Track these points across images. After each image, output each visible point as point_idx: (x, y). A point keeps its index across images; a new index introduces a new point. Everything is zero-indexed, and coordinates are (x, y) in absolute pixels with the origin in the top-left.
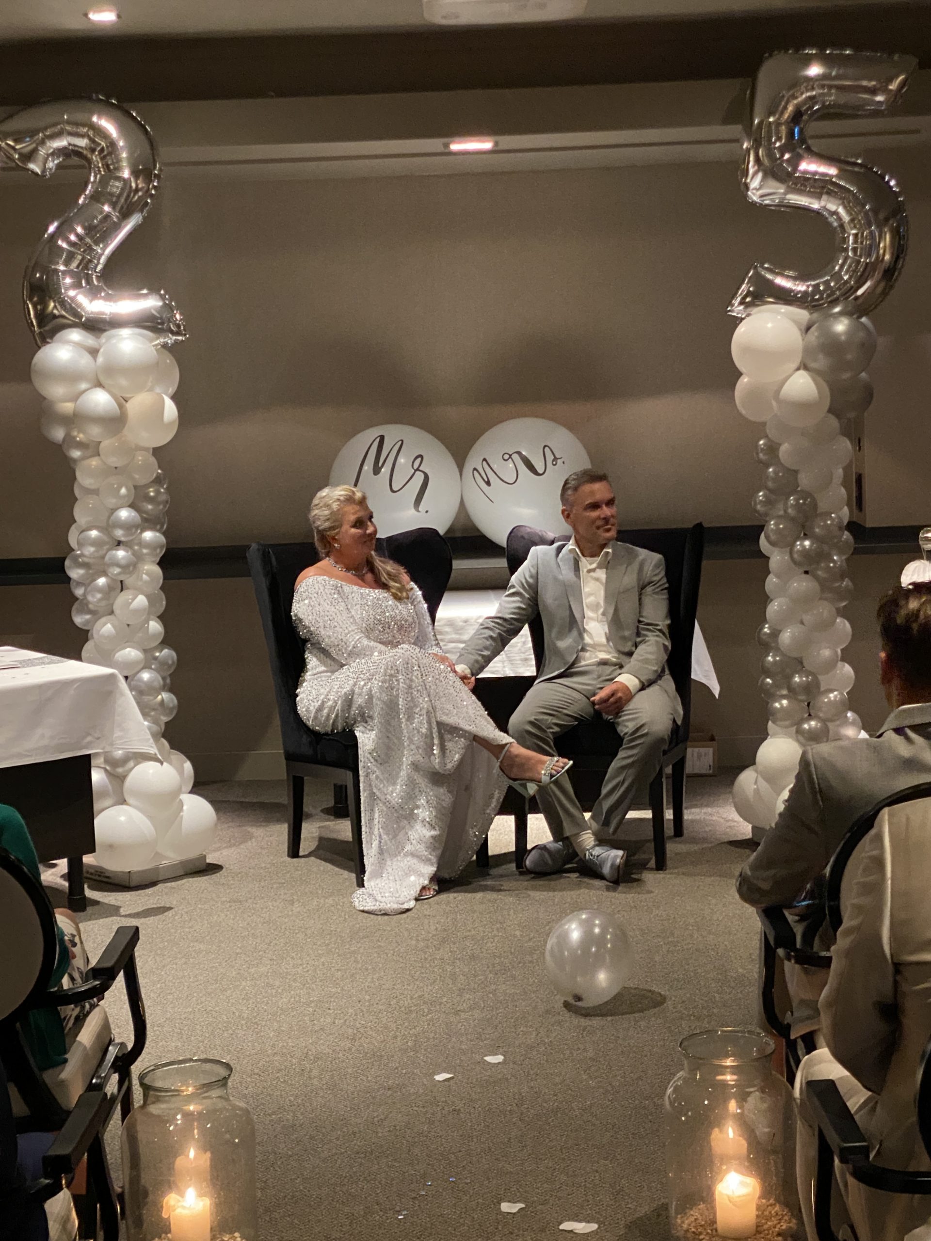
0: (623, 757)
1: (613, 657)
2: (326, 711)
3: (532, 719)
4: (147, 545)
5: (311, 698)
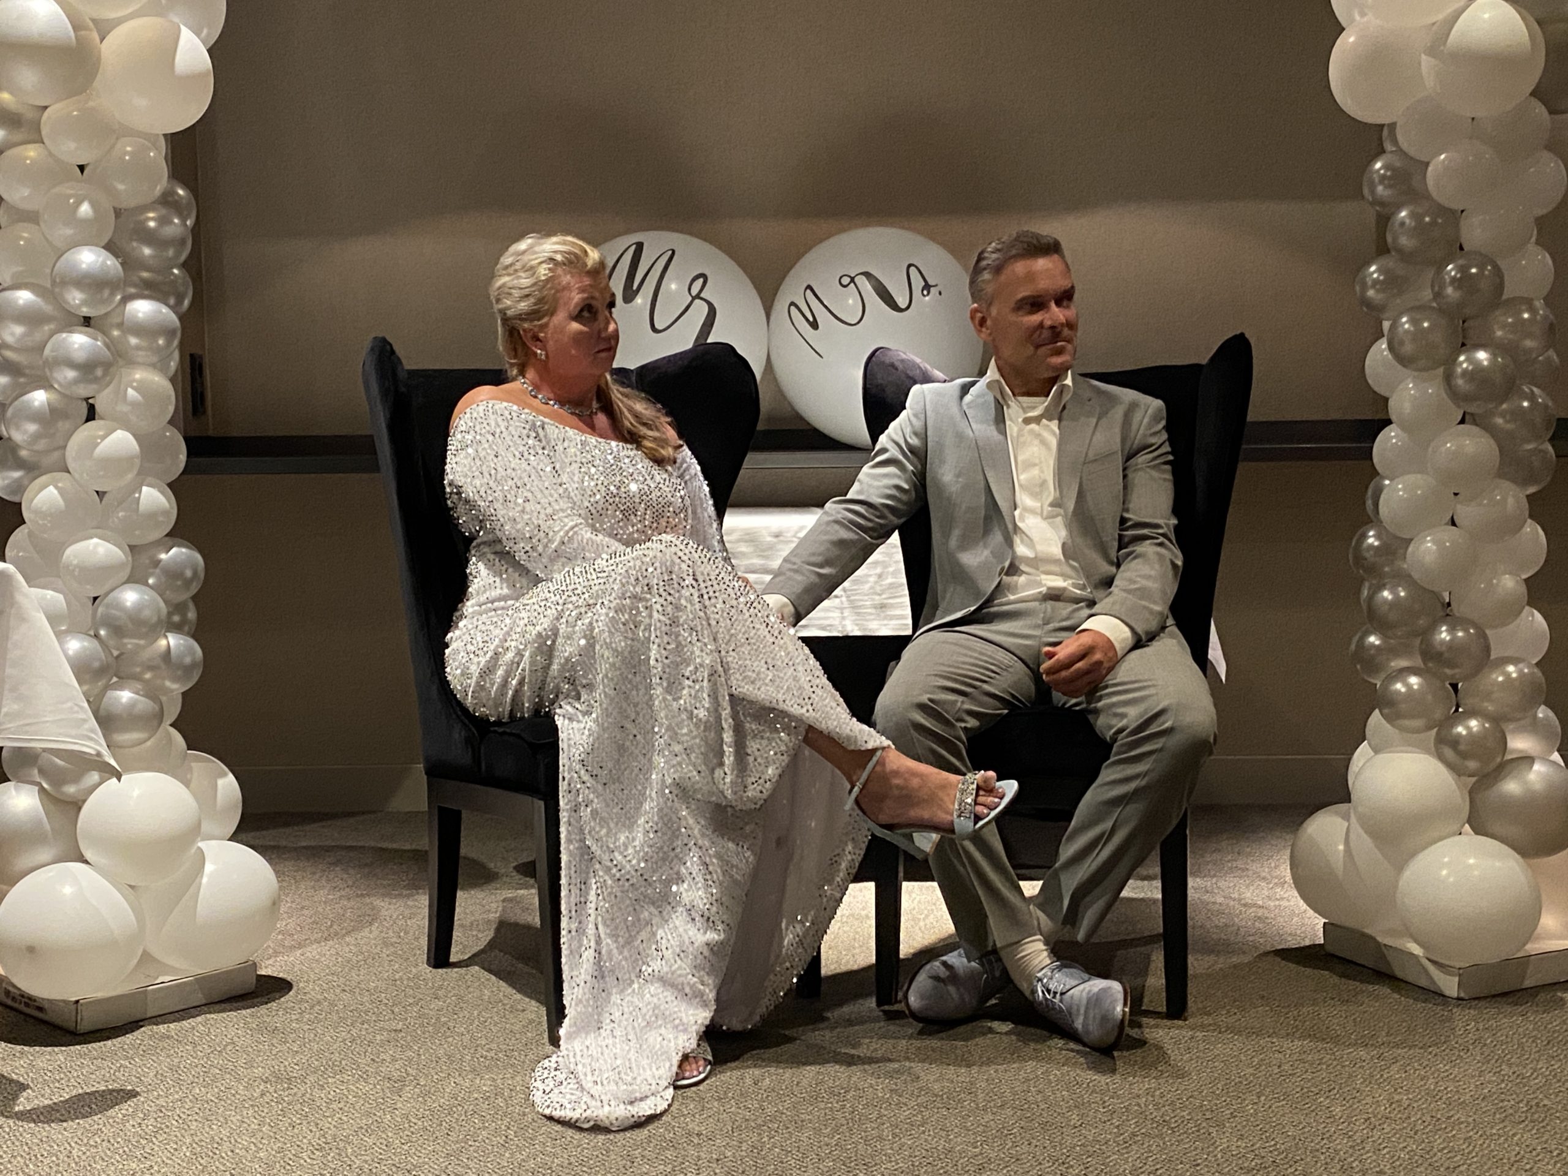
0: (1111, 780)
1: (1075, 586)
2: (500, 672)
3: (924, 698)
4: (141, 329)
5: (472, 648)
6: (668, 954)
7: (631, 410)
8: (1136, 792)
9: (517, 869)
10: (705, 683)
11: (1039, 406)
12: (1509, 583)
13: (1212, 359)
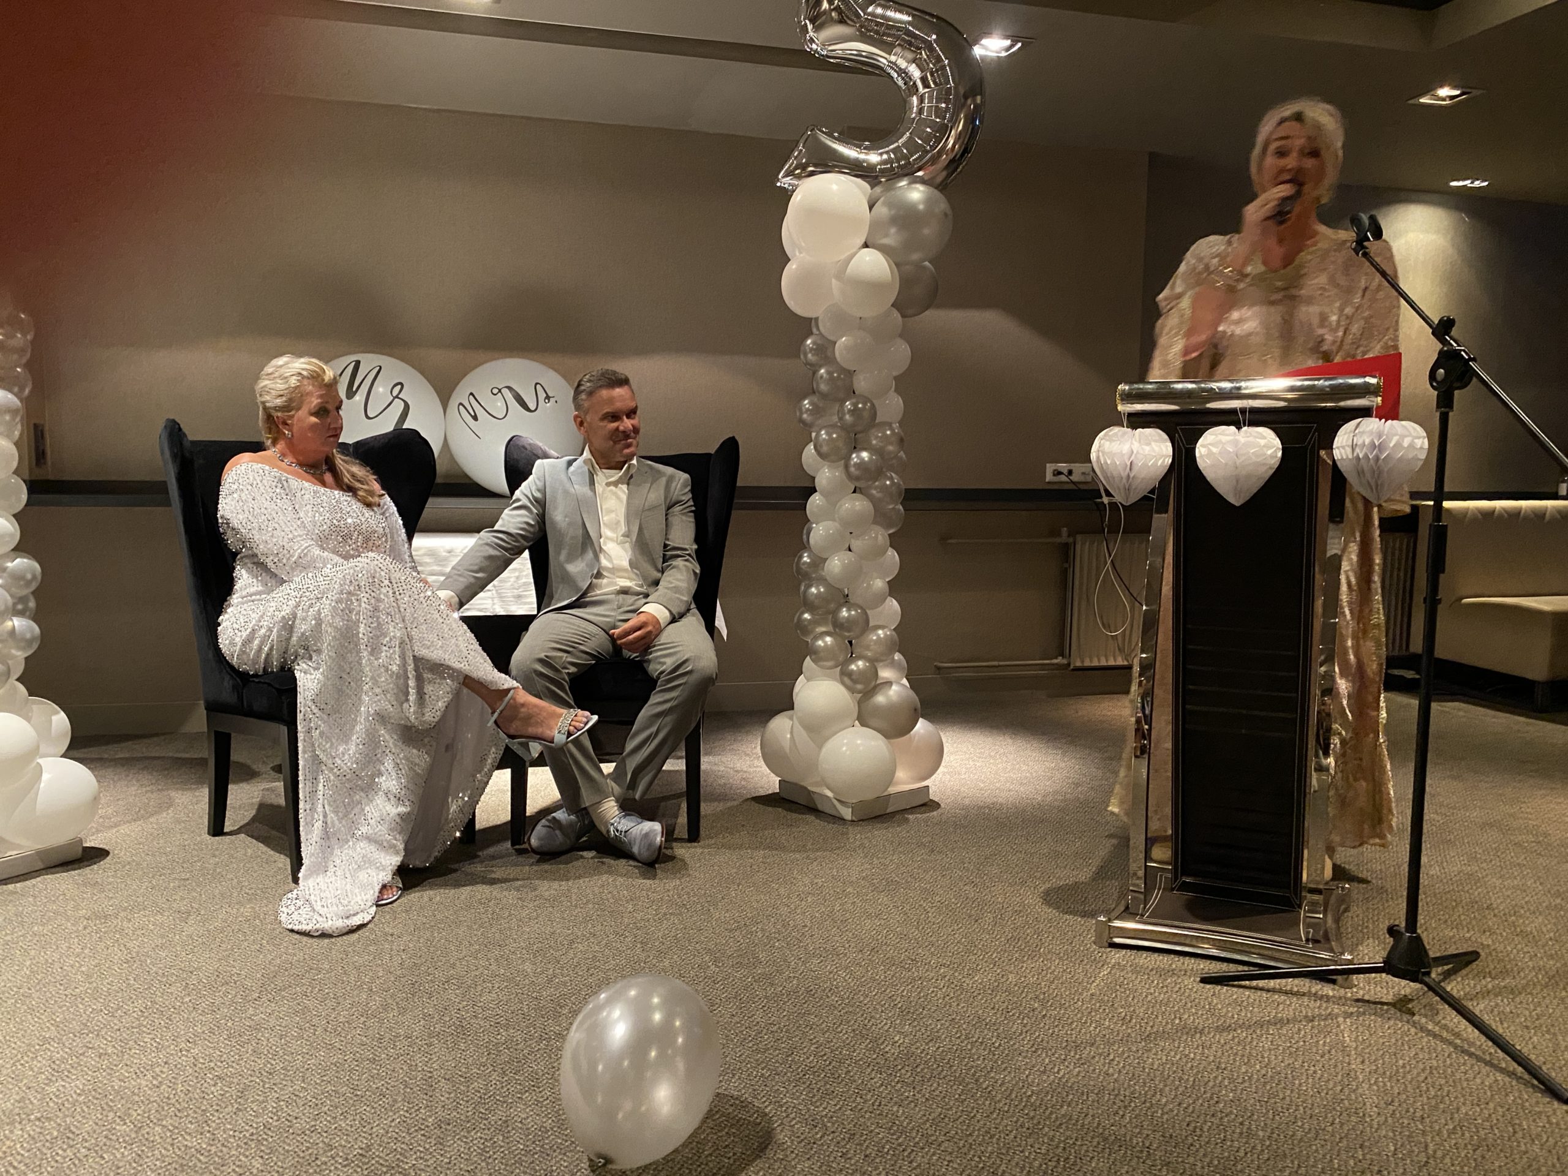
0: (656, 702)
1: (637, 585)
2: (256, 642)
3: (542, 655)
5: (237, 627)
6: (372, 822)
7: (348, 471)
8: (671, 709)
9: (273, 769)
10: (397, 649)
11: (616, 475)
12: (879, 584)
13: (717, 451)
